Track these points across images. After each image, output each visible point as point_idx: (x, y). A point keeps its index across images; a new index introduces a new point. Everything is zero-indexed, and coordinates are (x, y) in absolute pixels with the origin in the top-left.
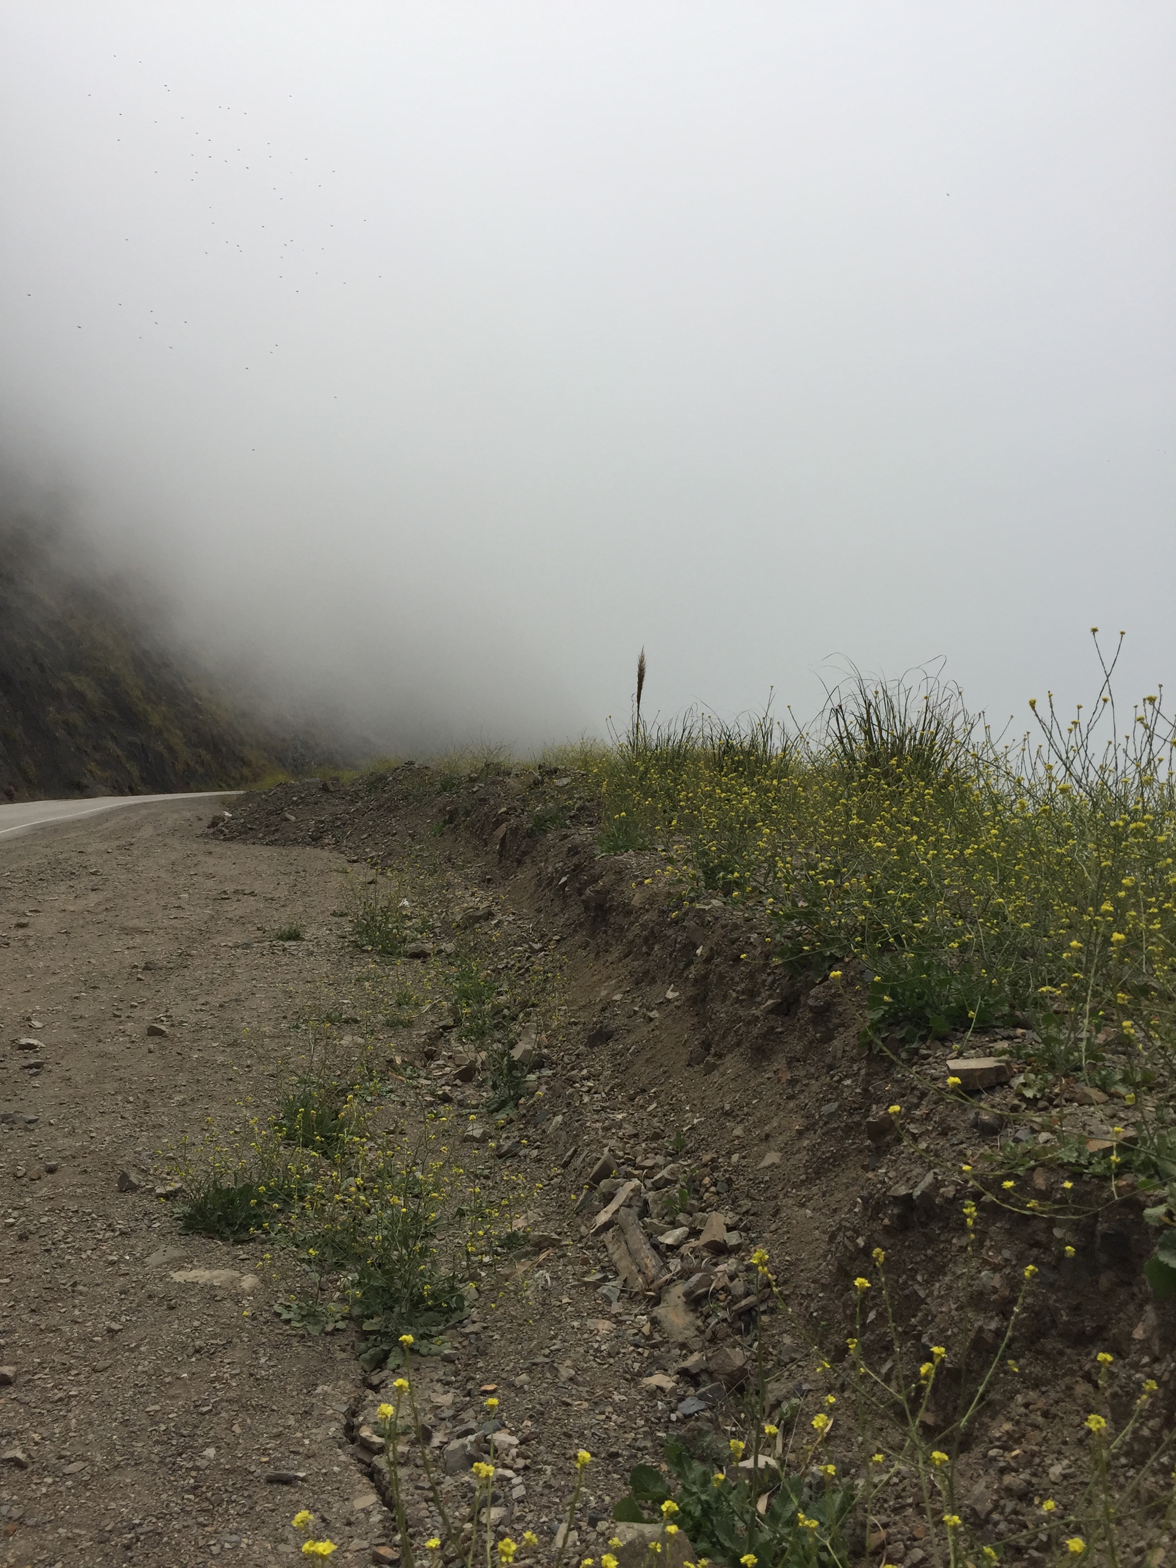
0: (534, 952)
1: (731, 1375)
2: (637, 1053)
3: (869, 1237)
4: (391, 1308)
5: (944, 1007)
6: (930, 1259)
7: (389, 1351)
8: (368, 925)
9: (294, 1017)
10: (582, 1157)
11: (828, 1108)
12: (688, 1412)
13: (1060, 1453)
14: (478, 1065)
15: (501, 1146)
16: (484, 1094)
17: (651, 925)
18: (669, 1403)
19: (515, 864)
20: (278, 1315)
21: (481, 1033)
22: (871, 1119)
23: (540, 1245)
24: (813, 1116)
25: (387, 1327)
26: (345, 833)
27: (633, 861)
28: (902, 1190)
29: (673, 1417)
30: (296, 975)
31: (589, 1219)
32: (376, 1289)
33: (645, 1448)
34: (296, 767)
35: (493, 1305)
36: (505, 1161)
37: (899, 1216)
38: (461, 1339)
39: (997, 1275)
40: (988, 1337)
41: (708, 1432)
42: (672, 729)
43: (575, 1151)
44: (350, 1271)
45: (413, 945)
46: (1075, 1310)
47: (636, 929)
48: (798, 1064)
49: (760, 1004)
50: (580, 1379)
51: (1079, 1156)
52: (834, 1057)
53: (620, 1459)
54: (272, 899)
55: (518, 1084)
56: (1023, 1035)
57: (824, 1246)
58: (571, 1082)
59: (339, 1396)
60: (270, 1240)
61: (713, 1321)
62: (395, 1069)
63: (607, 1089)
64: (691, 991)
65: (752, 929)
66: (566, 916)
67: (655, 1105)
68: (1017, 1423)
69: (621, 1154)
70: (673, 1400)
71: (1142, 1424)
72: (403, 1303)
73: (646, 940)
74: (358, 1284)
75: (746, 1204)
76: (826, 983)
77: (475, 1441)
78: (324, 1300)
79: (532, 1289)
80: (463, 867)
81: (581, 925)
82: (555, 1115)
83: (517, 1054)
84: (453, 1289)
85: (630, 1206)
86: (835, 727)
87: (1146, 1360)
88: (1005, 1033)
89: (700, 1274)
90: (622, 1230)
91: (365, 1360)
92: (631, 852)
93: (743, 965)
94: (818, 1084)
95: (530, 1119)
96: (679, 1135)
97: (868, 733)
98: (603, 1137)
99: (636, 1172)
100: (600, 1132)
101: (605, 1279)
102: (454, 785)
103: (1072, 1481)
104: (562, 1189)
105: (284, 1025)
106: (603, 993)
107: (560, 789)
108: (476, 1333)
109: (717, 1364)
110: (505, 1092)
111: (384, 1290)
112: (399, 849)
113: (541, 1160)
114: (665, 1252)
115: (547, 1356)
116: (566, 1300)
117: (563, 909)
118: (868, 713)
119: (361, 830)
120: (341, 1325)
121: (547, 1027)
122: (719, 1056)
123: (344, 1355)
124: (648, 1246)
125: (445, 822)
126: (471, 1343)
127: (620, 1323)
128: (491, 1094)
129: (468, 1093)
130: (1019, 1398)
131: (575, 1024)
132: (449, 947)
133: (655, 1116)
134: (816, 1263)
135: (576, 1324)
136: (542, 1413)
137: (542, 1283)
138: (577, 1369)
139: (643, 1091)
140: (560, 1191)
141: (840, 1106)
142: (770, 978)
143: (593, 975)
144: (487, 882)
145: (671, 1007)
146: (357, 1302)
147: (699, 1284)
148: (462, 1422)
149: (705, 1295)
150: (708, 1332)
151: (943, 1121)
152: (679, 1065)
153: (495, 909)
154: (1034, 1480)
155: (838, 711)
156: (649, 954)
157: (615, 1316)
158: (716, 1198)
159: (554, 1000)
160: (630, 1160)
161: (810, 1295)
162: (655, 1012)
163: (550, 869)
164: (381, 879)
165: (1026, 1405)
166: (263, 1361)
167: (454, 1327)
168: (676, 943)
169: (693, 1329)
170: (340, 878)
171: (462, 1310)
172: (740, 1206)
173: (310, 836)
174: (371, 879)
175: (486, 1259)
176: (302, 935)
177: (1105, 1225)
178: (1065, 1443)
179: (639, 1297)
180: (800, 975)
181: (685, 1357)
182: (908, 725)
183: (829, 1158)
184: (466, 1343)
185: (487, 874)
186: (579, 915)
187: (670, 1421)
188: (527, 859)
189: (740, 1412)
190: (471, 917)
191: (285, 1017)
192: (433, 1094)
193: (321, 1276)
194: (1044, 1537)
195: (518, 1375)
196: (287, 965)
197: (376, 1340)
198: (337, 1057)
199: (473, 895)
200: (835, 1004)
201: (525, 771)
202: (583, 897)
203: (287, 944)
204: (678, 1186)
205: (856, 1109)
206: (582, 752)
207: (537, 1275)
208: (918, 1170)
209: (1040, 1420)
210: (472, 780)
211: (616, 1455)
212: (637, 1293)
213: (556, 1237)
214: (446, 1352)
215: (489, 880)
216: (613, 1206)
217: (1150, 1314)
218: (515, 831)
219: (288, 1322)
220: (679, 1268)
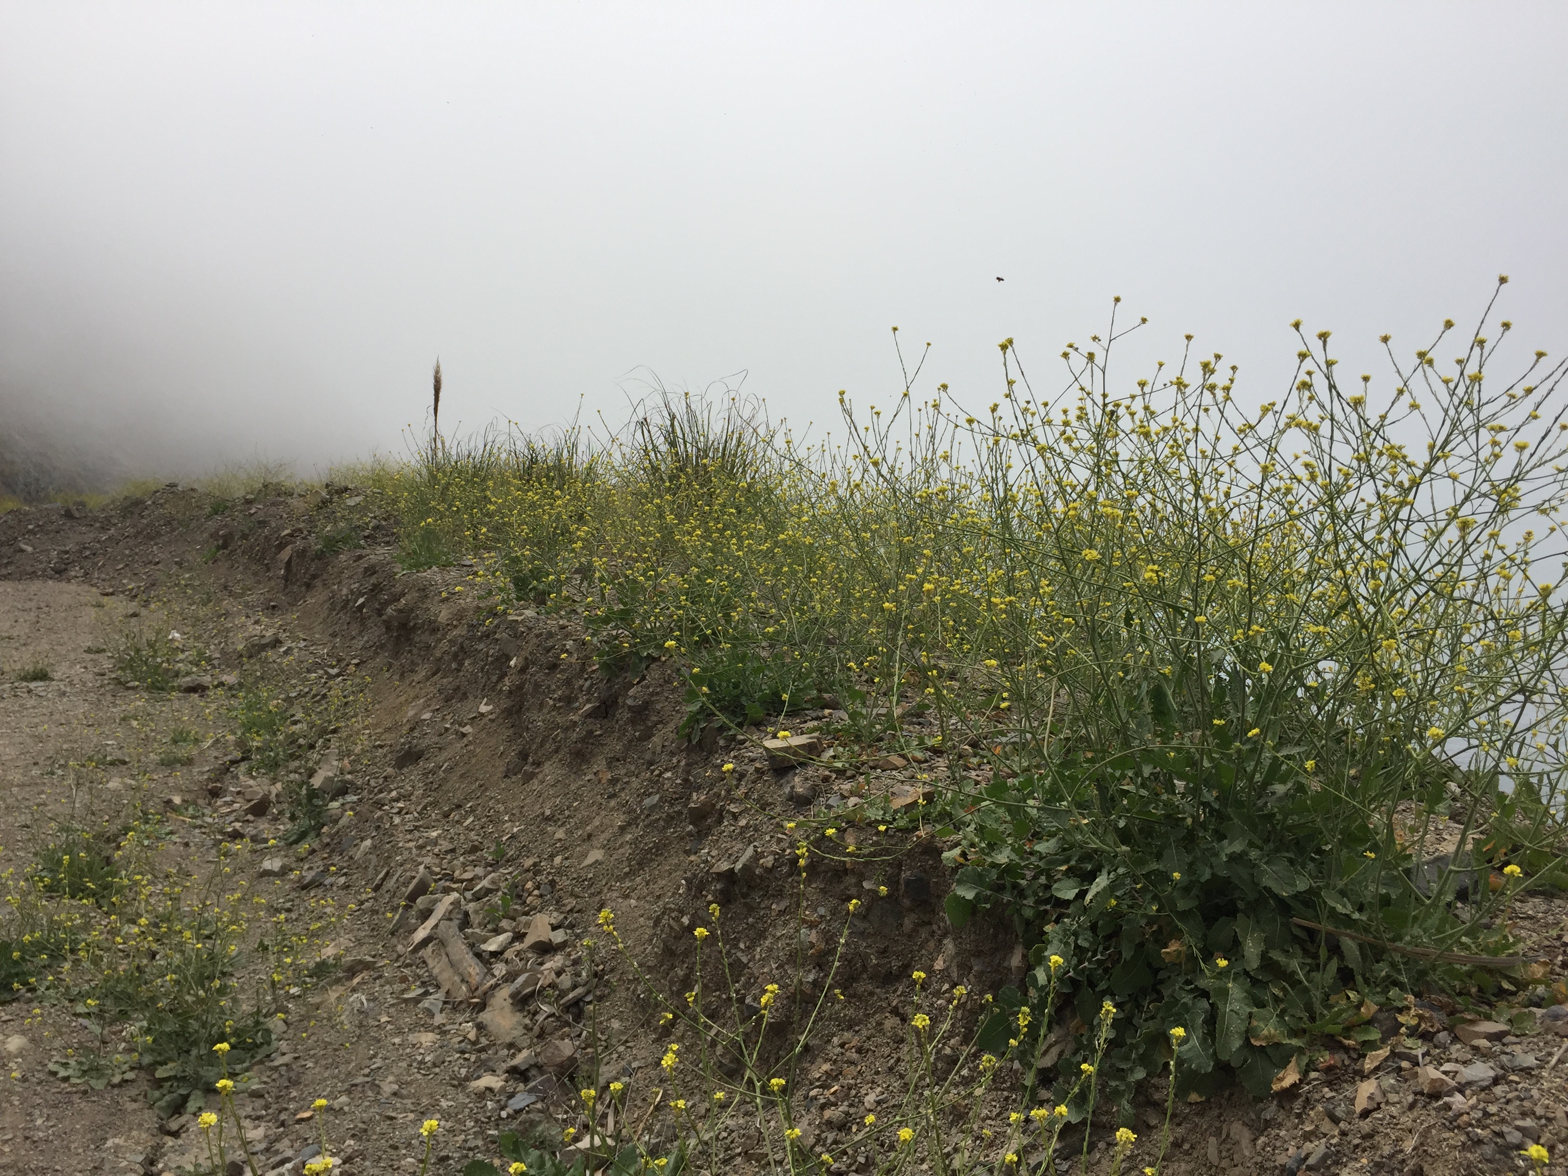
0: (331, 677)
1: (561, 1065)
2: (450, 770)
3: (692, 915)
4: (188, 1052)
5: (757, 696)
6: (752, 926)
7: (188, 1095)
8: (132, 659)
9: (48, 763)
10: (395, 878)
11: (648, 802)
12: (517, 1107)
13: (873, 1082)
14: (273, 797)
15: (303, 877)
16: (281, 827)
17: (460, 640)
18: (499, 1101)
19: (303, 589)
20: (54, 1074)
21: (274, 765)
22: (692, 805)
23: (352, 971)
24: (635, 811)
25: (184, 1071)
26: (97, 564)
27: (438, 578)
28: (724, 866)
29: (504, 1114)
30: (46, 718)
31: (406, 938)
32: (169, 1035)
33: (477, 1147)
34: (29, 493)
35: (304, 1035)
36: (309, 892)
37: (722, 891)
38: (269, 1073)
39: (814, 931)
40: (807, 989)
41: (540, 1122)
42: (472, 444)
43: (387, 873)
44: (137, 1020)
45: (188, 679)
46: (883, 953)
47: (444, 645)
48: (618, 764)
49: (578, 709)
50: (404, 1092)
51: (884, 814)
52: (654, 753)
53: (451, 1162)
54: (9, 638)
55: (320, 813)
56: (831, 714)
57: (649, 932)
58: (379, 805)
59: (134, 1147)
60: (37, 997)
61: (540, 1018)
62: (175, 809)
63: (419, 808)
64: (505, 703)
65: (567, 636)
66: (365, 638)
67: (471, 819)
68: (835, 1062)
69: (437, 870)
70: (503, 1098)
71: (944, 1044)
72: (202, 1045)
73: (456, 655)
74: (148, 1031)
75: (570, 902)
76: (644, 683)
77: (293, 1168)
78: (108, 1053)
79: (347, 1013)
80: (242, 595)
81: (382, 646)
82: (362, 839)
83: (317, 782)
84: (257, 1023)
85: (450, 919)
86: (641, 440)
87: (946, 986)
88: (814, 715)
89: (526, 975)
90: (442, 944)
91: (161, 1108)
92: (434, 568)
93: (560, 673)
94: (639, 780)
95: (336, 846)
96: (498, 844)
97: (673, 444)
98: (418, 855)
99: (455, 886)
100: (414, 851)
101: (426, 993)
102: (226, 508)
103: (884, 1106)
104: (375, 912)
105: (35, 772)
106: (411, 713)
107: (352, 509)
108: (287, 1065)
109: (546, 1057)
110: (304, 822)
111: (178, 1035)
112: (163, 578)
113: (348, 886)
114: (487, 960)
115: (367, 1076)
116: (384, 1019)
117: (361, 632)
118: (672, 425)
119: (115, 560)
120: (130, 1075)
121: (349, 753)
122: (538, 764)
123: (135, 1106)
124: (471, 955)
125: (219, 548)
126: (281, 1076)
127: (444, 1033)
128: (289, 826)
129: (261, 827)
130: (835, 1040)
131: (381, 747)
132: (231, 678)
133: (472, 830)
134: (642, 948)
135: (397, 1040)
136: (365, 1131)
137: (357, 1006)
138: (401, 1084)
139: (459, 807)
140: (373, 915)
141: (661, 798)
142: (588, 683)
143: (398, 696)
144: (272, 609)
145: (485, 720)
146: (148, 1050)
147: (525, 984)
148: (277, 1152)
149: (532, 994)
150: (537, 1029)
151: (761, 797)
152: (496, 778)
153: (282, 636)
154: (852, 1110)
155: (644, 423)
156: (459, 671)
157: (439, 1027)
158: (539, 901)
159: (357, 724)
160: (448, 874)
161: (635, 979)
162: (468, 727)
163: (345, 591)
164: (144, 612)
165: (842, 1045)
166: (39, 1122)
167: (261, 1062)
168: (487, 656)
169: (521, 1028)
170: (93, 612)
171: (269, 1043)
172: (564, 905)
173: (52, 569)
174: (131, 612)
175: (294, 990)
176: (50, 675)
177: (908, 873)
178: (877, 1073)
179: (463, 1006)
180: (617, 677)
181: (513, 1056)
182: (711, 438)
183: (651, 849)
184: (275, 1076)
185: (271, 600)
186: (379, 636)
187: (500, 1118)
188: (318, 583)
189: (570, 1100)
190: (254, 646)
191: (36, 764)
192: (221, 832)
193: (103, 1029)
194: (861, 1159)
195: (336, 1098)
196: (34, 707)
197: (171, 1086)
198: (104, 801)
199: (257, 622)
200: (653, 702)
201: (311, 491)
202: (384, 617)
203: (32, 685)
204: (500, 893)
205: (677, 799)
206: (373, 470)
207: (351, 999)
208: (740, 846)
209: (855, 1056)
210: (249, 502)
211: (447, 1158)
212: (461, 1002)
213: (371, 959)
214: (254, 1087)
215: (274, 607)
216: (431, 922)
217: (949, 945)
218: (302, 554)
219: (66, 1079)
220: (504, 972)
